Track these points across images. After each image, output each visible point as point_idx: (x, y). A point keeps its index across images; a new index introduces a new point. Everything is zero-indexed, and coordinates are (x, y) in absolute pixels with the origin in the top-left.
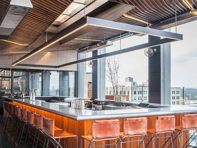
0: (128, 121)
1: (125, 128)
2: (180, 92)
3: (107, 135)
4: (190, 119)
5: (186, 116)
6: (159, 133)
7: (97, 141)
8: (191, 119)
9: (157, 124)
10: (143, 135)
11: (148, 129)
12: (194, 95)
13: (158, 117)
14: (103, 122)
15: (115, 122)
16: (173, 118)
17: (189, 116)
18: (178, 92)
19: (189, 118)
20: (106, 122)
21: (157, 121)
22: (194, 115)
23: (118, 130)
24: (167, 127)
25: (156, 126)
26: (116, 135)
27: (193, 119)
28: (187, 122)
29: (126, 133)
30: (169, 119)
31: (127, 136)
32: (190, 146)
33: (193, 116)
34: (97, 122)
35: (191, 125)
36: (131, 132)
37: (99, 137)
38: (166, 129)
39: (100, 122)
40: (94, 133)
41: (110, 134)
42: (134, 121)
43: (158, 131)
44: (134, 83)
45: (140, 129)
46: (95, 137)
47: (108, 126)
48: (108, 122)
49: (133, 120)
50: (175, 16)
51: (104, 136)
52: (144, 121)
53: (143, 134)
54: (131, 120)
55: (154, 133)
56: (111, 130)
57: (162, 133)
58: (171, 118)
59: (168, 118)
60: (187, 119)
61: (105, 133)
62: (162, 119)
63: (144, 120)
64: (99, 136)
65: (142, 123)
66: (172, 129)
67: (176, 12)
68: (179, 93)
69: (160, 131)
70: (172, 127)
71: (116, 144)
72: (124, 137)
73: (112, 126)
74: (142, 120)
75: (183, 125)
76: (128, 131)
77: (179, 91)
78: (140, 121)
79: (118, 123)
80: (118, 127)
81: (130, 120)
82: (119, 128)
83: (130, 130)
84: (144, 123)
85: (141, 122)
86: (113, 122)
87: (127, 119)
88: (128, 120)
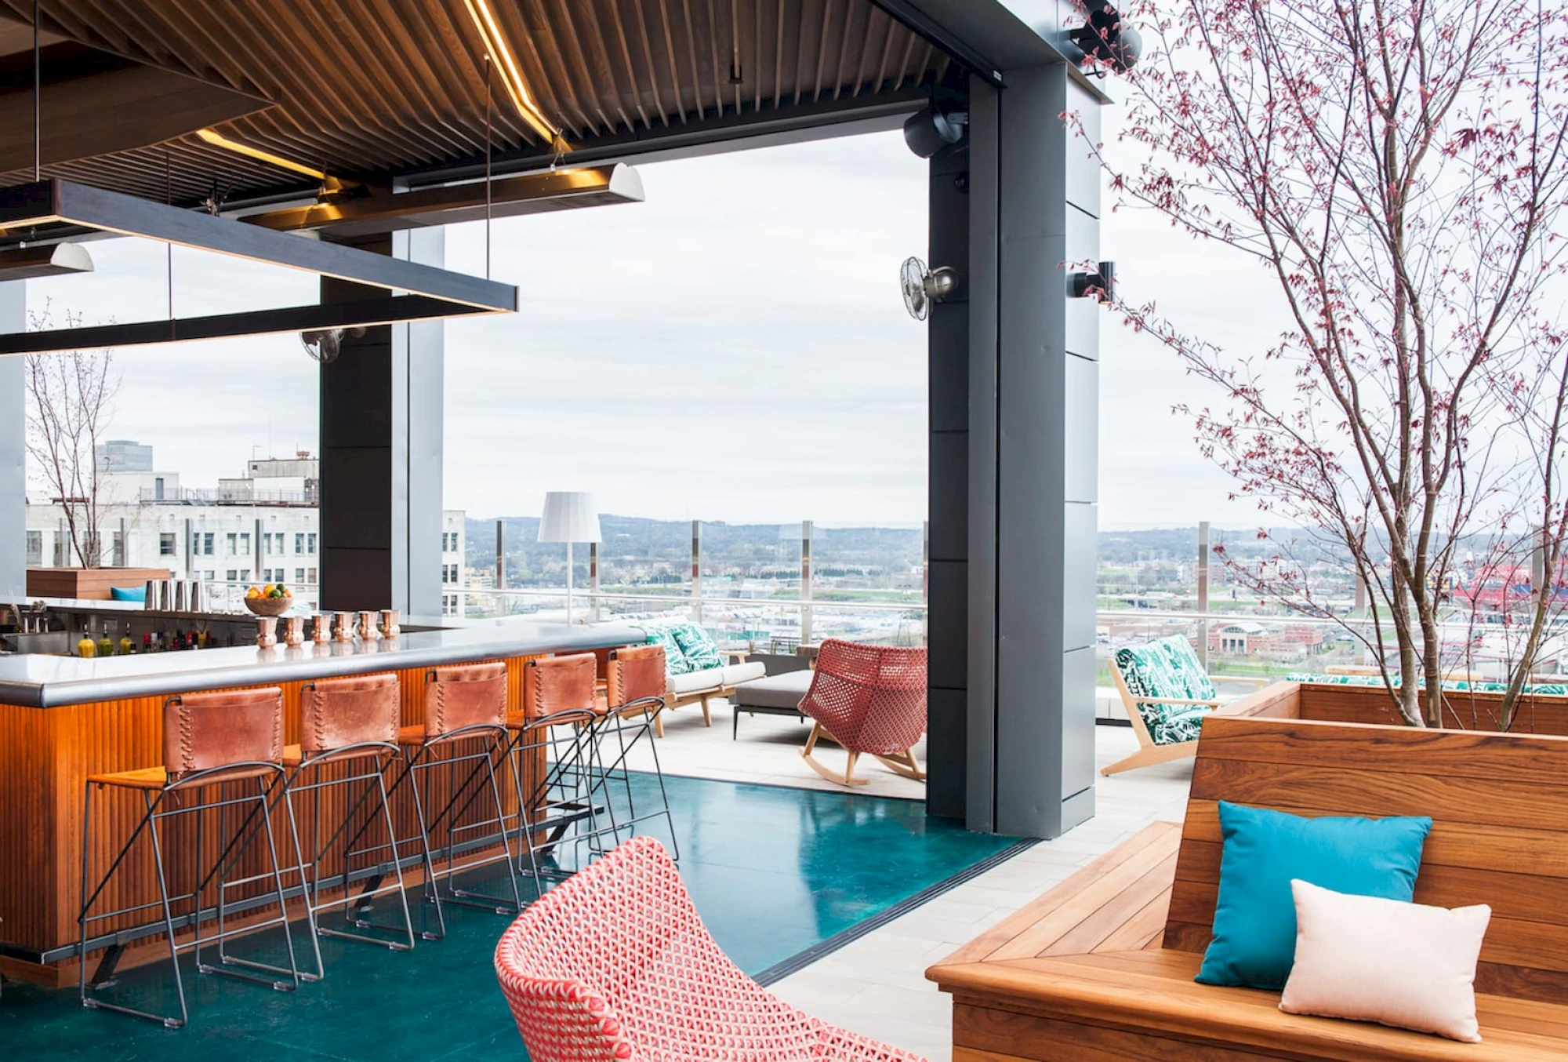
0: (322, 694)
1: (308, 725)
2: (461, 539)
3: (234, 754)
4: (560, 677)
5: (542, 665)
6: (440, 740)
7: (188, 785)
8: (564, 675)
9: (432, 702)
10: (384, 751)
11: (402, 726)
12: (541, 554)
13: (439, 670)
14: (219, 700)
15: (265, 697)
16: (498, 676)
17: (557, 665)
18: (450, 537)
19: (555, 674)
20: (230, 701)
21: (434, 689)
22: (579, 660)
23: (278, 733)
24: (475, 713)
25: (429, 712)
26: (271, 755)
27: (573, 677)
28: (548, 691)
29: (314, 743)
30: (483, 678)
31: (316, 760)
32: (550, 803)
33: (571, 661)
34: (189, 704)
35: (562, 701)
36: (333, 740)
37: (198, 767)
38: (471, 723)
39: (205, 701)
40: (177, 752)
41: (246, 752)
42: (350, 691)
43: (438, 733)
44: (160, 480)
45: (372, 724)
46: (181, 769)
47: (239, 718)
48: (238, 700)
49: (343, 687)
50: (485, 162)
51: (223, 761)
52: (389, 689)
53: (384, 746)
54: (334, 687)
55: (420, 741)
56: (248, 732)
57: (454, 738)
58: (492, 673)
59: (478, 673)
60: (546, 675)
61: (226, 746)
62: (456, 678)
63: (386, 686)
64: (198, 764)
65: (381, 698)
66: (496, 721)
67: (490, 141)
68: (454, 548)
69: (447, 730)
70: (494, 713)
71: (263, 796)
72: (303, 765)
73: (252, 717)
74: (381, 684)
75: (529, 704)
76: (323, 737)
77: (455, 535)
78: (374, 688)
79: (280, 702)
80: (279, 718)
81: (328, 689)
82: (283, 722)
83: (329, 731)
84: (387, 698)
85: (376, 692)
86: (259, 699)
87: (318, 684)
88: (321, 689)
